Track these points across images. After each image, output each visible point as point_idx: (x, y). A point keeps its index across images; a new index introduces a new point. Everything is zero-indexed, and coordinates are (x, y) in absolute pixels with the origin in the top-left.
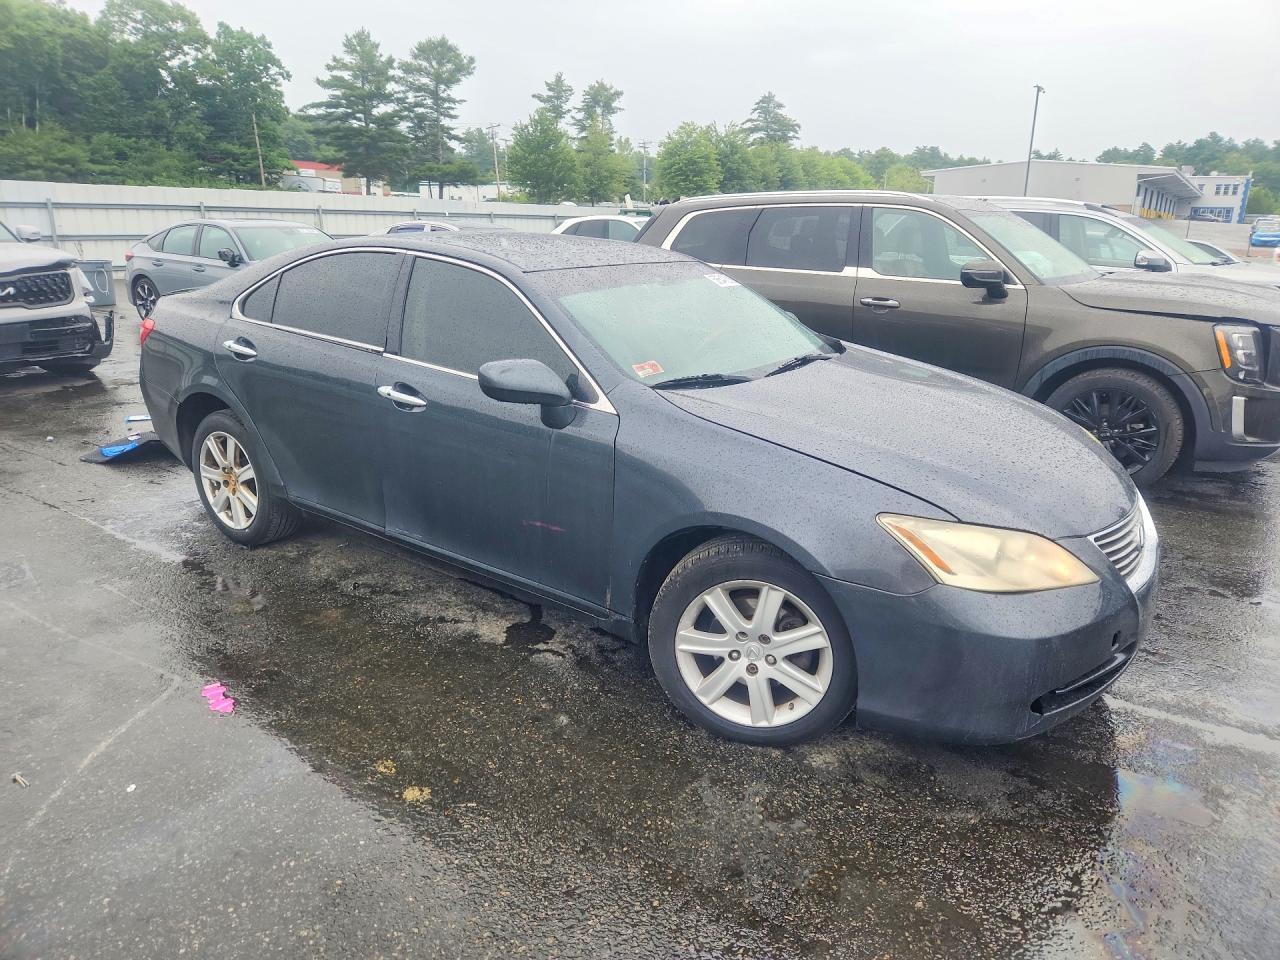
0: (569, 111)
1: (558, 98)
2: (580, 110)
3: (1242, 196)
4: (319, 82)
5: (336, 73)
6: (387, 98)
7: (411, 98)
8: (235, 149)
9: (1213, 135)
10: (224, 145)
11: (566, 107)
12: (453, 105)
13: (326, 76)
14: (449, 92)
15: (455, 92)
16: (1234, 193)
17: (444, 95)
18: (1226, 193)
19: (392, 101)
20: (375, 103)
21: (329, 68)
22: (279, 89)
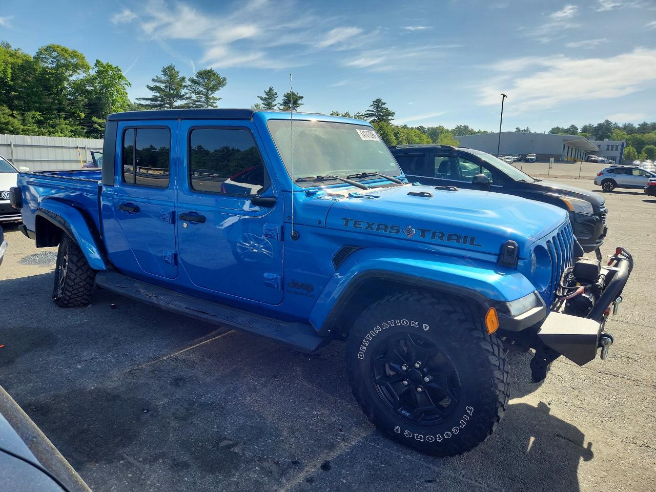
0: (276, 105)
1: (270, 99)
2: (281, 105)
3: (620, 151)
9: (607, 121)
11: (274, 103)
12: (215, 101)
16: (616, 149)
17: (211, 96)
18: (612, 150)
20: (175, 99)
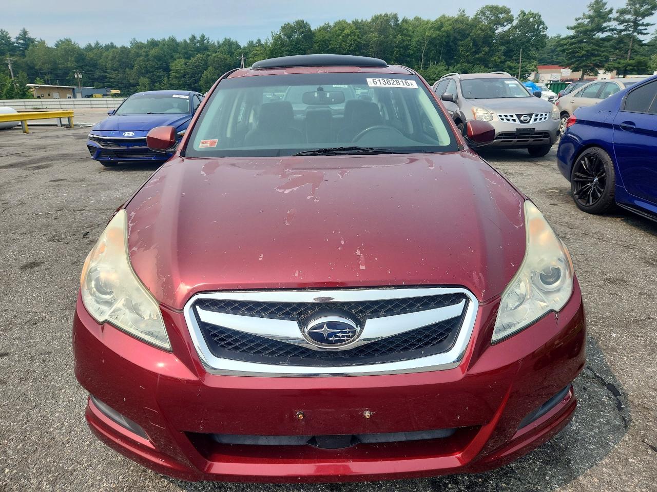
4: (568, 28)
5: (580, 21)
6: (603, 30)
7: (621, 27)
8: (512, 65)
10: (508, 63)
13: (574, 24)
14: (643, 21)
15: (647, 20)
19: (606, 31)
21: (577, 20)
22: (544, 33)
